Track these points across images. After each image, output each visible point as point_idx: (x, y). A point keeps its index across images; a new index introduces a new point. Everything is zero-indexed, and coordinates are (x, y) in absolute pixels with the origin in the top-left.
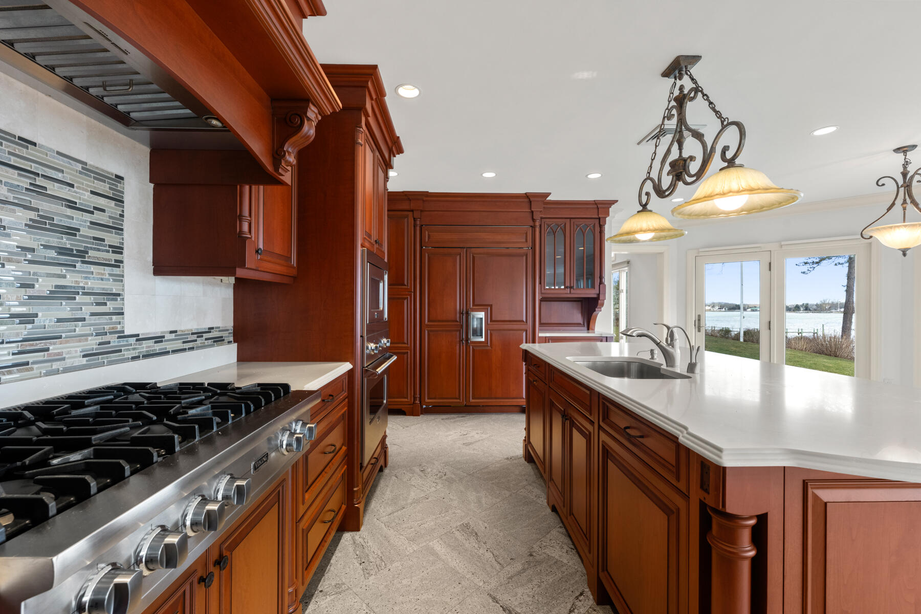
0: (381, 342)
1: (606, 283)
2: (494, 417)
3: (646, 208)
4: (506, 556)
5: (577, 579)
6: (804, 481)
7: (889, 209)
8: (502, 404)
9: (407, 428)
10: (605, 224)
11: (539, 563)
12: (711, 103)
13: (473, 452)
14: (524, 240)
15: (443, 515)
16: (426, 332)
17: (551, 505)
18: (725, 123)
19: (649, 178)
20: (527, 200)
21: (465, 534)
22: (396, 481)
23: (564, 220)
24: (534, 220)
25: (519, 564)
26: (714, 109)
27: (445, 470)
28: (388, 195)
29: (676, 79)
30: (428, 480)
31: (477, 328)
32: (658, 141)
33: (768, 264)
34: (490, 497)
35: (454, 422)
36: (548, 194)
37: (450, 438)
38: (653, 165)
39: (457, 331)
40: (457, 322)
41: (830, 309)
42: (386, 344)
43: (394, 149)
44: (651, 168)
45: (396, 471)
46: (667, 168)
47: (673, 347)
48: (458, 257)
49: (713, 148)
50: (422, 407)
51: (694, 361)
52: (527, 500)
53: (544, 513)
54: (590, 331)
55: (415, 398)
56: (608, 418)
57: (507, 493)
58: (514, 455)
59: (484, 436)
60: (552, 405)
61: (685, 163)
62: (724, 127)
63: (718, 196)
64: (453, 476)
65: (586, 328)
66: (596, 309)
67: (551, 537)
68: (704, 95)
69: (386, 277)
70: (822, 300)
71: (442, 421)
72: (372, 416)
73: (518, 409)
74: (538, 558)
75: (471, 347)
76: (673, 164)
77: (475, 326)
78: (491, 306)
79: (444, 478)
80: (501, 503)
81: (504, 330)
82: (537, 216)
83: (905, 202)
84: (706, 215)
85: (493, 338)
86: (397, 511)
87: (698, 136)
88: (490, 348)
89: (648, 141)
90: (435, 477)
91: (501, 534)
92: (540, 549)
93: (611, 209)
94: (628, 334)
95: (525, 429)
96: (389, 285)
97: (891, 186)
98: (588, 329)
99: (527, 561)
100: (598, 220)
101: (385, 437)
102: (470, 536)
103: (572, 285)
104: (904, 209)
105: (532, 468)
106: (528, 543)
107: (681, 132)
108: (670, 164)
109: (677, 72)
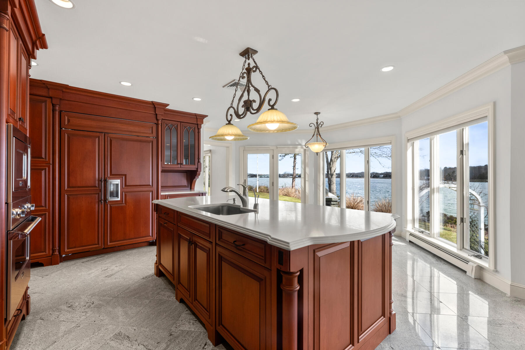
0: (24, 207)
1: (201, 162)
2: (128, 252)
3: (230, 123)
4: (154, 343)
5: (202, 337)
6: (314, 250)
7: (313, 136)
8: (134, 242)
9: (46, 277)
10: (201, 128)
11: (177, 337)
12: (263, 76)
13: (115, 281)
14: (151, 132)
15: (96, 334)
16: (66, 196)
17: (179, 299)
18: (270, 88)
19: (232, 107)
20: (152, 106)
21: (118, 341)
22: (42, 323)
23: (177, 122)
24: (157, 120)
25: (163, 344)
26: (264, 79)
27: (93, 300)
28: (30, 81)
29: (246, 59)
30: (77, 312)
31: (113, 191)
32: (237, 88)
33: (272, 156)
34: (134, 308)
35: (94, 262)
36: (168, 105)
37: (92, 275)
38: (234, 101)
39: (96, 194)
40: (97, 187)
41: (287, 176)
42: (29, 208)
43: (38, 43)
44: (233, 102)
45: (41, 315)
46: (242, 103)
47: (246, 196)
48: (97, 139)
49: (264, 99)
50: (61, 256)
51: (256, 203)
52: (162, 301)
53: (175, 306)
54: (192, 190)
55: (54, 251)
56: (221, 238)
57: (147, 301)
58: (148, 275)
59: (122, 267)
60: (180, 237)
61: (251, 103)
62: (269, 90)
63: (269, 122)
64: (101, 302)
65: (189, 188)
66: (196, 177)
67: (182, 318)
68: (260, 71)
69: (29, 150)
70: (284, 172)
71: (83, 264)
72: (17, 272)
73: (146, 244)
74: (175, 335)
75: (109, 205)
76: (245, 102)
77: (112, 190)
78: (125, 175)
79: (92, 306)
80: (144, 309)
81: (136, 192)
82: (160, 117)
83: (317, 134)
84: (261, 130)
85: (127, 198)
86: (49, 347)
87: (257, 90)
88: (125, 205)
89: (228, 87)
90: (84, 308)
91: (148, 329)
92: (176, 329)
93: (204, 120)
94: (225, 190)
95: (156, 256)
96: (32, 157)
97: (313, 127)
98: (191, 189)
99: (169, 339)
100: (197, 125)
101: (28, 288)
102: (123, 340)
103: (182, 163)
104: (317, 137)
105: (162, 280)
106: (168, 328)
107: (249, 86)
108: (244, 102)
109: (247, 55)
